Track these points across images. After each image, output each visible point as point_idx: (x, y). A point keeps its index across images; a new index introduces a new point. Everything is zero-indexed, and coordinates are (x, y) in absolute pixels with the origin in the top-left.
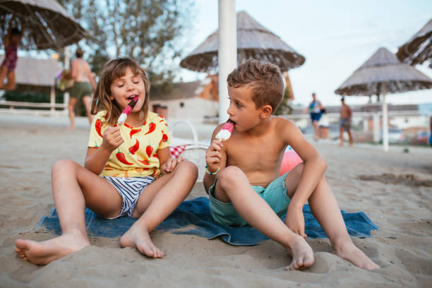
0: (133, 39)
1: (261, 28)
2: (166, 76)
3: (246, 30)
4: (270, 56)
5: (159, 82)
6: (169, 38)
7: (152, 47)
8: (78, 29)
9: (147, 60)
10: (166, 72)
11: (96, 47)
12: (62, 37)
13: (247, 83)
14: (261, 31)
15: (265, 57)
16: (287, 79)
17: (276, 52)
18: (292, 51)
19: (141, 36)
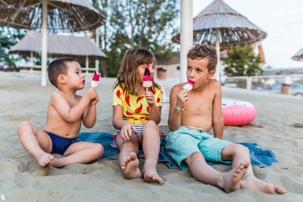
0: (143, 21)
1: (232, 12)
2: (167, 47)
3: (220, 14)
4: (240, 32)
5: (162, 52)
6: (170, 20)
7: (157, 26)
8: (100, 18)
9: (154, 36)
10: (167, 44)
11: (117, 27)
12: (89, 23)
13: (205, 57)
14: (232, 14)
15: (236, 33)
16: (260, 48)
17: (244, 29)
18: (255, 29)
19: (149, 18)
